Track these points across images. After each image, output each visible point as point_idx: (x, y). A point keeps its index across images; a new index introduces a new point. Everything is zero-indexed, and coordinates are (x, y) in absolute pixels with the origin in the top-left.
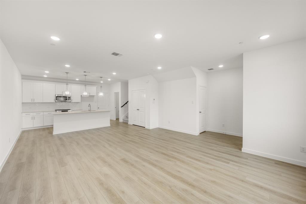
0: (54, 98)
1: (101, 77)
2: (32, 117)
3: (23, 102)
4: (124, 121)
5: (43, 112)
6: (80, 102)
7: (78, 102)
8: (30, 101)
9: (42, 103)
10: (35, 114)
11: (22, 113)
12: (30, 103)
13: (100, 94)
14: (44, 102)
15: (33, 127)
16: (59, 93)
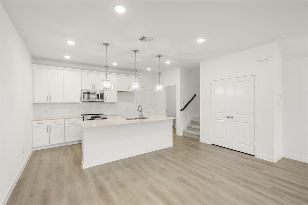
0: (79, 95)
1: (159, 56)
2: (48, 128)
3: (34, 102)
4: (186, 135)
5: (64, 119)
6: (117, 101)
7: (114, 102)
8: (45, 101)
9: (62, 103)
10: (51, 122)
11: (32, 121)
12: (45, 103)
13: (158, 88)
14: (65, 102)
15: (49, 144)
16: (88, 87)
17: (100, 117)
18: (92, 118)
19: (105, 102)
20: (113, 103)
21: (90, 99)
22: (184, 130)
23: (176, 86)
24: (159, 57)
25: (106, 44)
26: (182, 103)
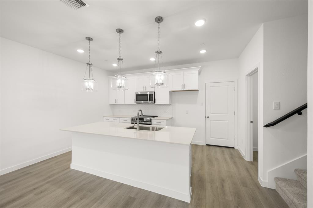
23: (257, 68)
26: (273, 109)
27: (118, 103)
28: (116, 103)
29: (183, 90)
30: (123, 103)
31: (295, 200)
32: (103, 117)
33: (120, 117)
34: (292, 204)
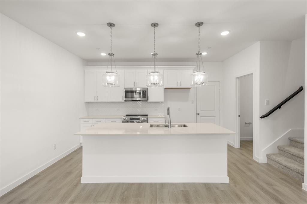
17: (139, 119)
18: (131, 119)
19: (148, 101)
20: (158, 102)
21: (133, 98)
22: (269, 152)
23: (252, 74)
24: (199, 25)
25: (111, 25)
26: (265, 105)
27: (98, 101)
28: (96, 101)
29: (178, 87)
30: (107, 101)
31: (286, 164)
32: (80, 118)
33: (106, 117)
34: (284, 167)
